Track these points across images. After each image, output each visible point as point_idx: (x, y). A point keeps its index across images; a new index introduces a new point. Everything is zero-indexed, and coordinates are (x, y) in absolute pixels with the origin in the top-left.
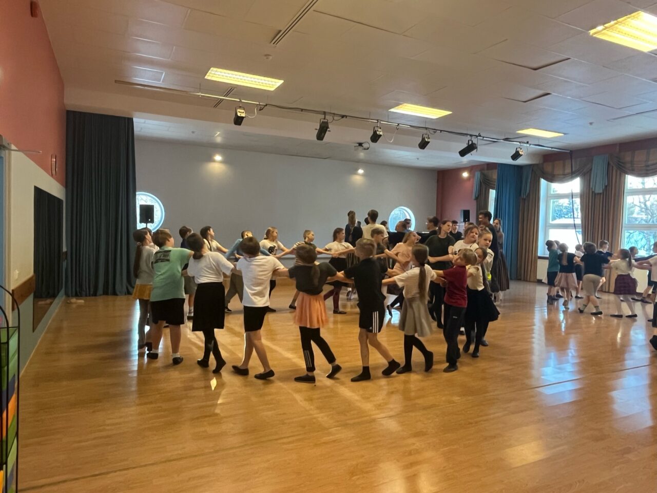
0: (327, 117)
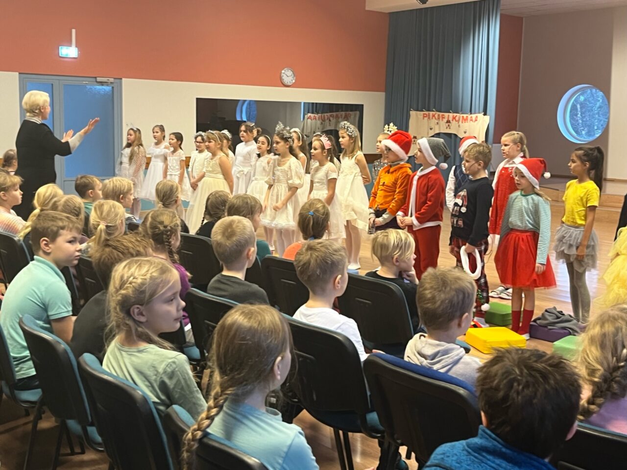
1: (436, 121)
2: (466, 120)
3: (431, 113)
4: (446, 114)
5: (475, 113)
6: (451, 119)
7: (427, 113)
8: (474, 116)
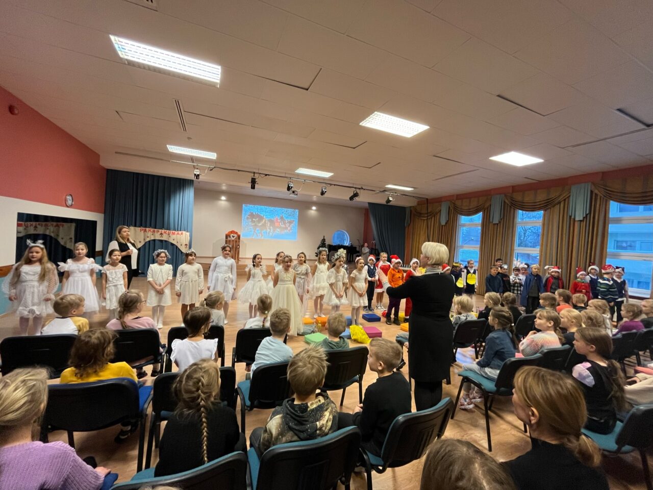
0: (255, 175)
1: (152, 233)
2: (174, 234)
3: (147, 229)
4: (160, 230)
5: (180, 231)
6: (163, 232)
7: (144, 228)
8: (180, 232)
